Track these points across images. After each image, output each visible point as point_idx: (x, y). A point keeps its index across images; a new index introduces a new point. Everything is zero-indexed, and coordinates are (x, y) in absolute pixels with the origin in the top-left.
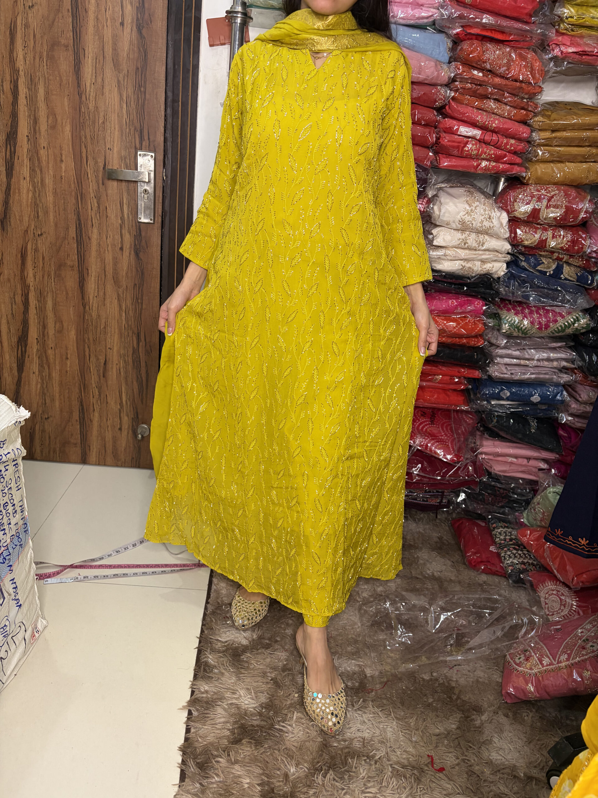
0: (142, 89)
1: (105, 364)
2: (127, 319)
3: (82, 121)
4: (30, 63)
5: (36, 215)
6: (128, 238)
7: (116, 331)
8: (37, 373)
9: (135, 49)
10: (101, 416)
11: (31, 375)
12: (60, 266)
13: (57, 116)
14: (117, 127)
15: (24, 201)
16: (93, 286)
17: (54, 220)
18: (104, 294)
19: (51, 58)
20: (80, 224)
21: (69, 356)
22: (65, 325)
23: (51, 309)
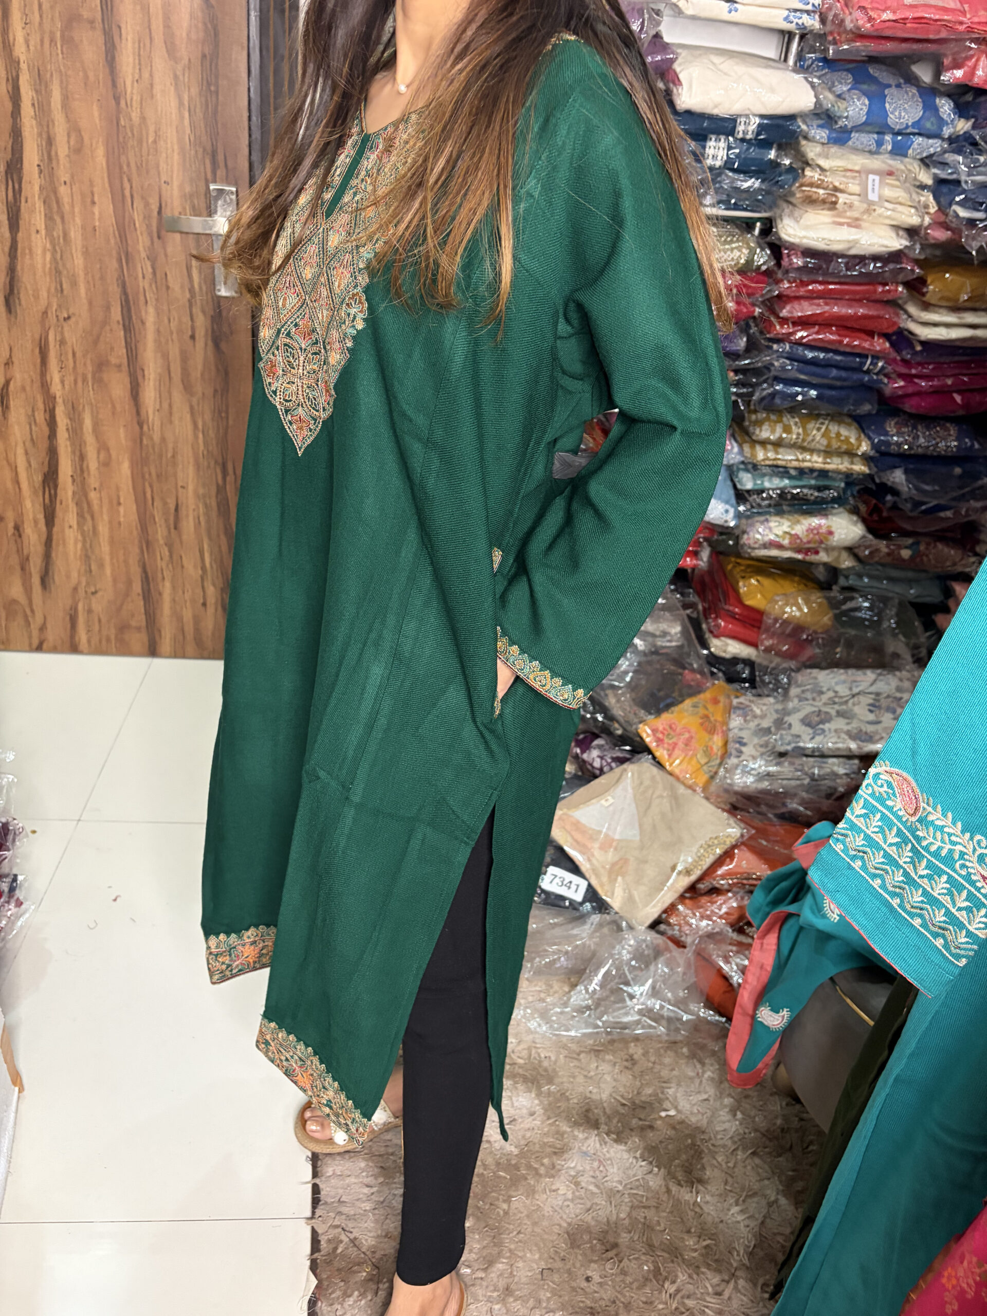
0: (213, 88)
1: (177, 509)
2: (206, 444)
3: (121, 139)
4: (36, 47)
5: (59, 287)
6: (202, 322)
7: (192, 460)
8: (75, 526)
9: (200, 25)
10: (174, 588)
11: (67, 530)
12: (101, 365)
13: (83, 133)
14: (176, 147)
15: (39, 266)
16: (152, 394)
17: (87, 294)
18: (170, 406)
19: (68, 41)
20: (127, 300)
21: (122, 500)
22: (114, 454)
23: (90, 430)
